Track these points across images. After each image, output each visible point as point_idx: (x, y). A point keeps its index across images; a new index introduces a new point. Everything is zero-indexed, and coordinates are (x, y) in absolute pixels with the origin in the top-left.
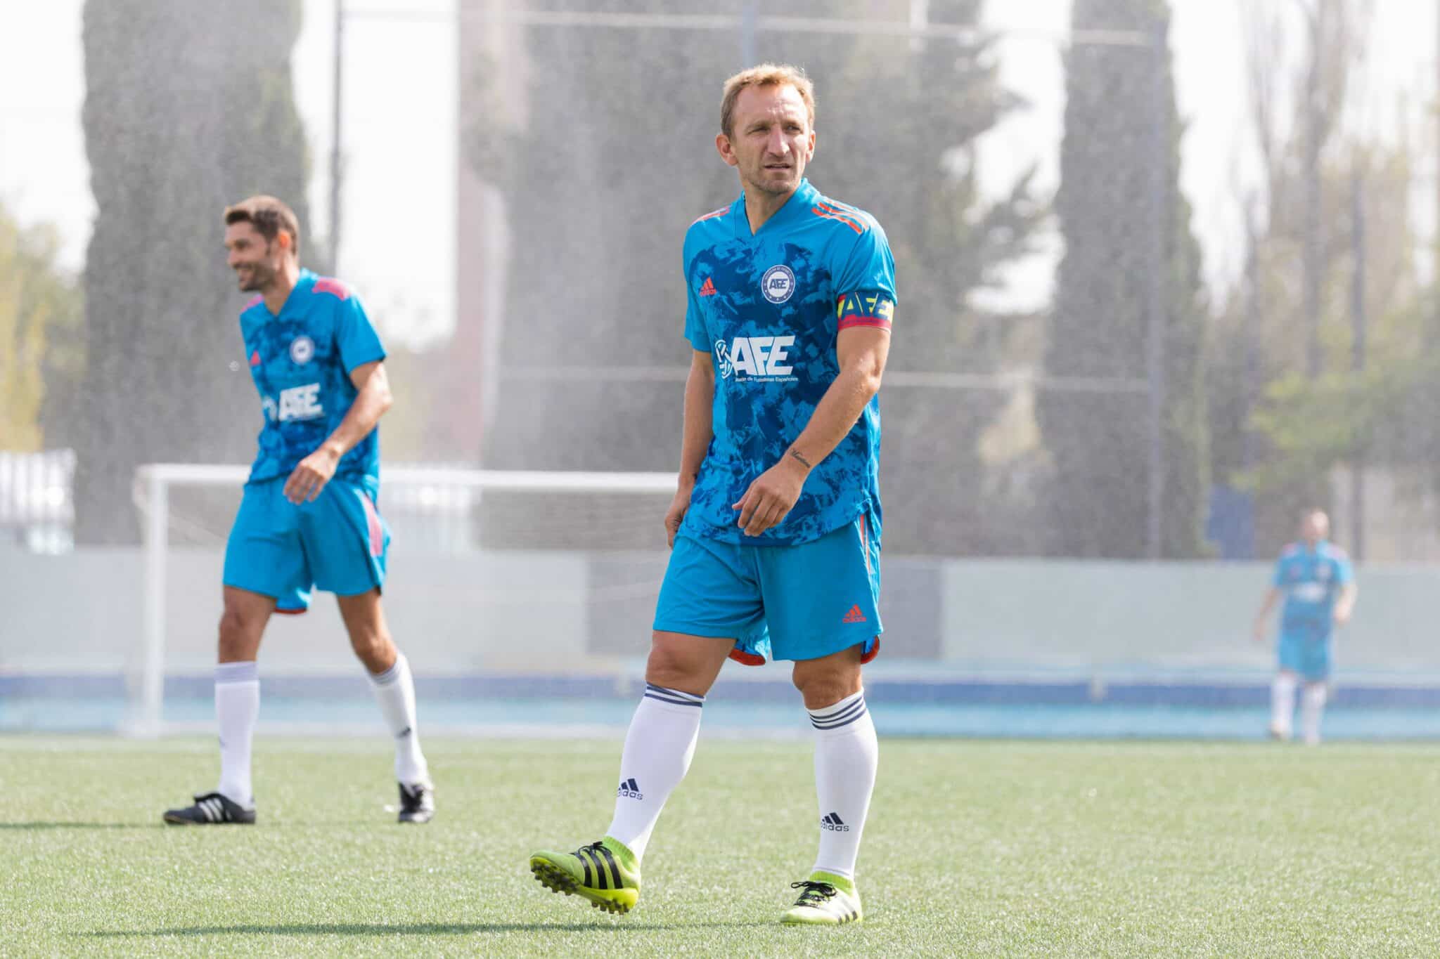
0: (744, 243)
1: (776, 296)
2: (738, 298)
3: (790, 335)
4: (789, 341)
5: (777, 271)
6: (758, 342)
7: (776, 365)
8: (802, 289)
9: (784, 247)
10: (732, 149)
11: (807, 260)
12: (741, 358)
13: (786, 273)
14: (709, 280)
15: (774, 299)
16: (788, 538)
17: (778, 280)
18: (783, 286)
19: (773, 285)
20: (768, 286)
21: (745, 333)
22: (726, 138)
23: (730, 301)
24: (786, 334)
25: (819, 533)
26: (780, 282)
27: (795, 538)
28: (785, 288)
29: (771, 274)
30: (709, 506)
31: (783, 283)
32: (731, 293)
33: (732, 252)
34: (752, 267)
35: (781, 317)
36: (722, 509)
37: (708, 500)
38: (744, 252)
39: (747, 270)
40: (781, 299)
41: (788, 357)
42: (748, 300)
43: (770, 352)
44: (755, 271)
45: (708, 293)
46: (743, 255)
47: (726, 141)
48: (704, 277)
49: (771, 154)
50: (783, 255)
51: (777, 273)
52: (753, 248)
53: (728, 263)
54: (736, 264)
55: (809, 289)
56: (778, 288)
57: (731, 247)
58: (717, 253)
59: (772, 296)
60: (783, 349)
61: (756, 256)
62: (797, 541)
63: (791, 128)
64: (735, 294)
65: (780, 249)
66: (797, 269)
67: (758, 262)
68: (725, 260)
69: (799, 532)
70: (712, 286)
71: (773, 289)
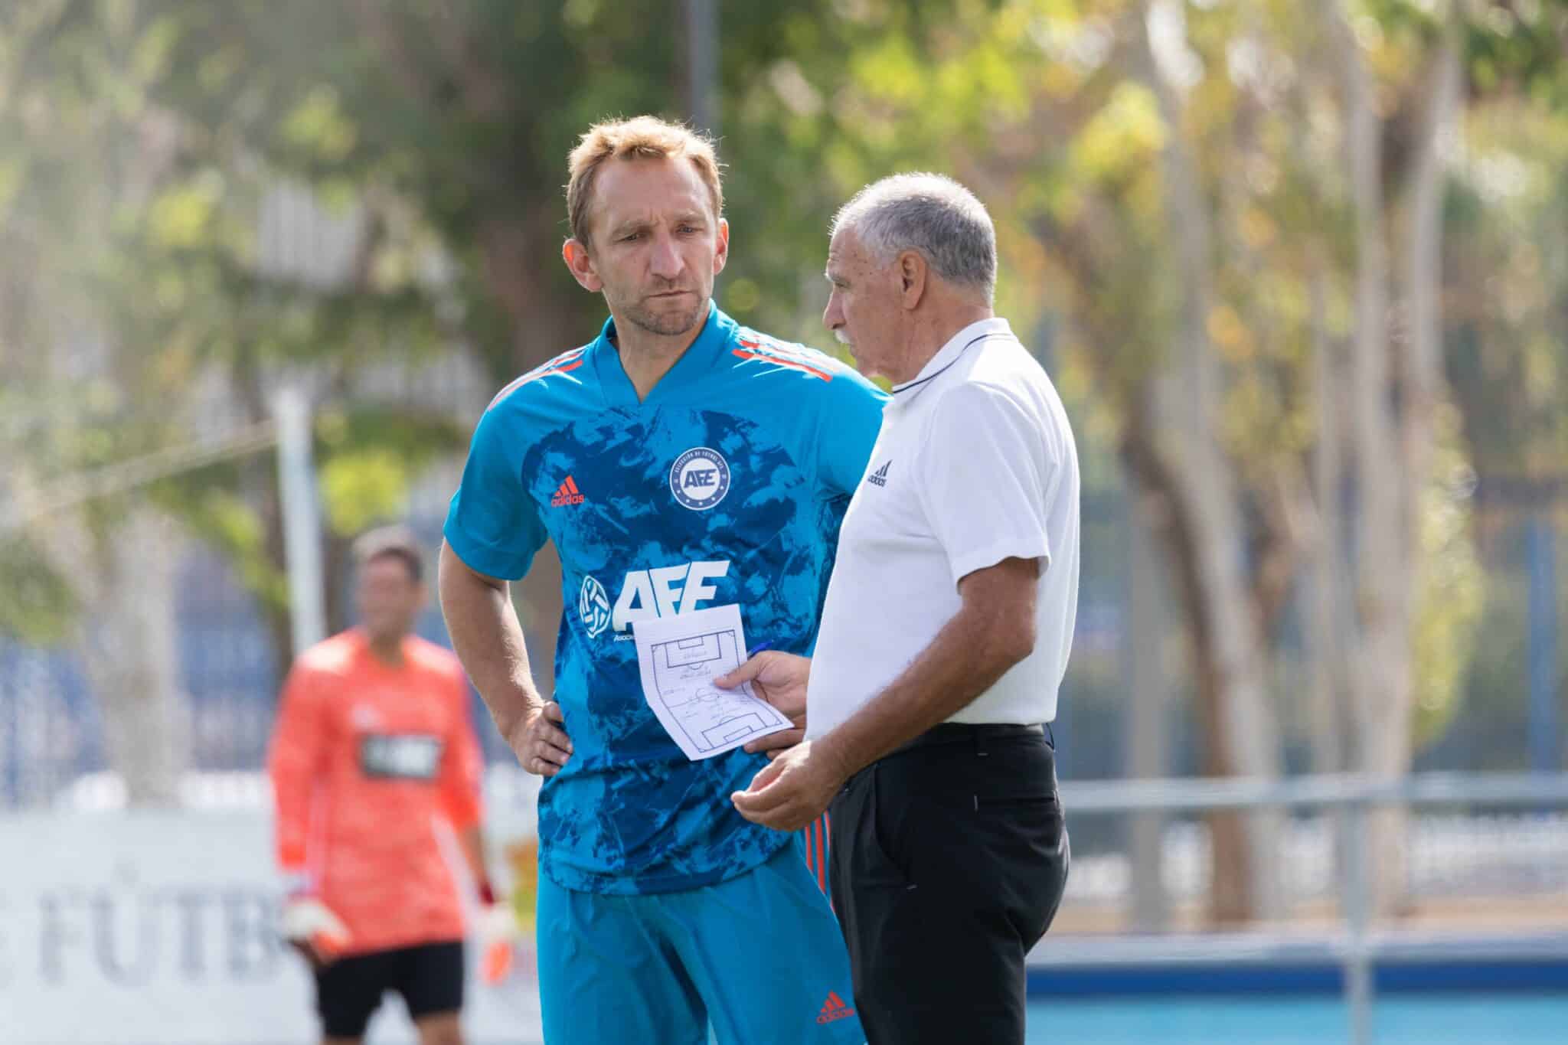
0: (627, 416)
1: (697, 498)
2: (626, 507)
3: (721, 559)
4: (720, 569)
5: (695, 457)
6: (663, 575)
7: (697, 608)
8: (742, 485)
9: (700, 417)
10: (591, 264)
11: (744, 436)
12: (636, 603)
13: (711, 460)
14: (569, 480)
15: (694, 502)
16: (716, 869)
17: (698, 472)
18: (709, 481)
19: (691, 480)
20: (683, 483)
21: (644, 563)
22: (581, 247)
23: (614, 512)
24: (714, 557)
25: (763, 852)
26: (702, 475)
27: (725, 869)
28: (712, 484)
29: (687, 462)
30: (579, 843)
31: (708, 477)
32: (612, 500)
33: (607, 432)
34: (647, 454)
35: (706, 533)
36: (599, 844)
37: (573, 833)
38: (628, 430)
39: (638, 460)
40: (707, 502)
41: (717, 594)
42: (645, 509)
43: (683, 587)
44: (654, 460)
45: (569, 502)
46: (629, 437)
47: (582, 252)
48: (560, 475)
49: (656, 275)
50: (700, 430)
51: (696, 460)
52: (645, 421)
53: (602, 452)
54: (619, 450)
55: (755, 482)
56: (701, 485)
57: (603, 422)
58: (579, 434)
59: (690, 499)
60: (707, 582)
61: (652, 438)
62: (730, 872)
63: (685, 228)
64: (623, 500)
65: (694, 420)
66: (730, 452)
67: (656, 445)
68: (597, 446)
69: (731, 857)
70: (575, 491)
71: (691, 487)
